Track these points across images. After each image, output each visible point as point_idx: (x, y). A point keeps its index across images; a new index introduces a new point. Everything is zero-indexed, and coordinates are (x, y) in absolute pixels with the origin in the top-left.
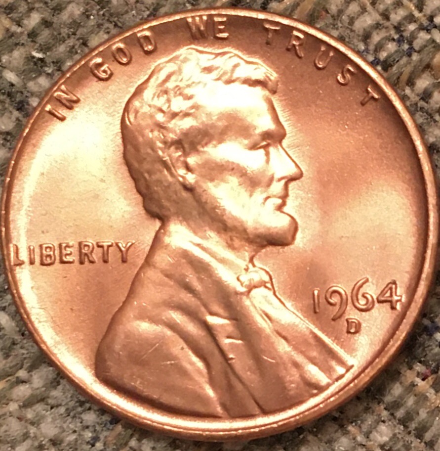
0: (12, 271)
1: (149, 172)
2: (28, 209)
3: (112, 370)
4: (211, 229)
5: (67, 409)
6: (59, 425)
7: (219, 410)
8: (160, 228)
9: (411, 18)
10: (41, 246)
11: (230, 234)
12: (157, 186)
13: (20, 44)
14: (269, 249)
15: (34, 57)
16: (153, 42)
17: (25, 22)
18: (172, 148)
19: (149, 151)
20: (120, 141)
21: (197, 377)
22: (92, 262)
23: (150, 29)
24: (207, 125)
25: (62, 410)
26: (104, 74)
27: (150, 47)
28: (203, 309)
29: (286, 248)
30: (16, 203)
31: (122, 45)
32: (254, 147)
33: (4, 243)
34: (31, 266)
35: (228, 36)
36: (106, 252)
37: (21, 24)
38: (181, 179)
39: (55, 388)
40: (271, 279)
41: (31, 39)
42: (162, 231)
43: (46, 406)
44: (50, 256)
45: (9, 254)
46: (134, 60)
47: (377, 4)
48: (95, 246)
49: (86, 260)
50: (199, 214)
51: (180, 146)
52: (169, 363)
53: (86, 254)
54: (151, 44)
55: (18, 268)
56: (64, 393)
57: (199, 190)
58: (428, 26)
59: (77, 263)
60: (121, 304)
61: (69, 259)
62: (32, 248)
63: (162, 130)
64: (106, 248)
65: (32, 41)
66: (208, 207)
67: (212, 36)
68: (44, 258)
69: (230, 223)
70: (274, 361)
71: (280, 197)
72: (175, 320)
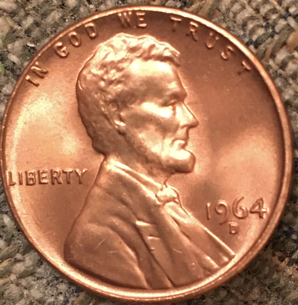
0: (8, 189)
1: (95, 122)
2: (17, 147)
3: (75, 257)
4: (138, 161)
5: (48, 281)
6: (42, 291)
7: (145, 284)
8: (104, 161)
9: (274, 11)
10: (26, 172)
11: (150, 165)
12: (101, 132)
13: (20, 37)
14: (177, 175)
15: (28, 46)
16: (95, 30)
17: (24, 22)
18: (110, 106)
19: (95, 107)
20: (75, 100)
21: (131, 262)
22: (60, 183)
23: (94, 21)
24: (133, 89)
25: (45, 281)
26: (64, 54)
27: (94, 34)
28: (133, 216)
29: (188, 175)
30: (9, 143)
31: (74, 33)
32: (165, 104)
33: (2, 170)
34: (20, 186)
35: (146, 26)
36: (68, 177)
37: (21, 24)
38: (117, 127)
39: (39, 267)
40: (178, 196)
41: (27, 35)
42: (105, 162)
43: (34, 278)
44: (32, 179)
45: (6, 178)
46: (83, 43)
47: (252, 3)
48: (61, 172)
49: (56, 182)
50: (130, 151)
51: (115, 104)
52: (112, 252)
53: (56, 178)
54: (94, 32)
55: (12, 187)
56: (45, 271)
57: (129, 135)
58: (285, 15)
59: (50, 184)
60: (79, 212)
61: (44, 181)
62: (20, 173)
63: (103, 92)
64: (68, 174)
65: (28, 36)
66: (135, 146)
67: (135, 26)
68: (29, 180)
69: (150, 157)
70: (180, 252)
71: (183, 139)
72: (115, 224)
